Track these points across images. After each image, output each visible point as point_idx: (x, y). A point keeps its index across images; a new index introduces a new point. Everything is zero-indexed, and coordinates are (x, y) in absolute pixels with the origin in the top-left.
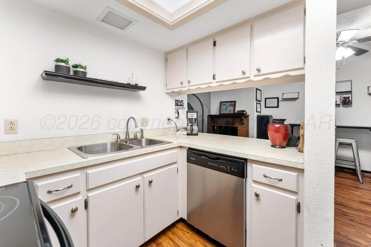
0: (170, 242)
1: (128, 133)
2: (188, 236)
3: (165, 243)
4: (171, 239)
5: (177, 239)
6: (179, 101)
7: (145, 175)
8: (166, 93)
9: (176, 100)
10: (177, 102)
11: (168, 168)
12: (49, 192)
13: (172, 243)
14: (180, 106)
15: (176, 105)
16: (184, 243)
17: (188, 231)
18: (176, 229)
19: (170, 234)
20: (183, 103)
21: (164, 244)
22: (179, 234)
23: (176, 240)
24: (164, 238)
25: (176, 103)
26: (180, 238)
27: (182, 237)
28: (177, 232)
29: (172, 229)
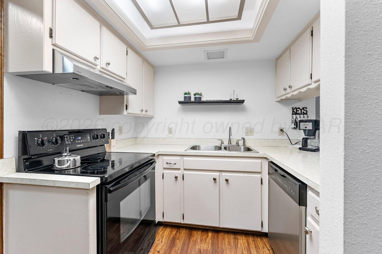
0: (246, 244)
1: (230, 140)
2: (266, 252)
3: (242, 241)
4: (248, 242)
5: (254, 246)
6: (299, 108)
7: (224, 174)
8: (277, 101)
9: (293, 108)
10: (295, 110)
11: (249, 175)
12: (167, 163)
13: (247, 245)
14: (301, 114)
15: (293, 114)
16: (257, 253)
17: (269, 249)
18: (259, 240)
19: (251, 239)
20: (307, 111)
21: (240, 241)
22: (259, 245)
23: (252, 245)
24: (244, 238)
25: (293, 112)
26: (257, 247)
27: (259, 248)
28: (258, 242)
29: (256, 237)
